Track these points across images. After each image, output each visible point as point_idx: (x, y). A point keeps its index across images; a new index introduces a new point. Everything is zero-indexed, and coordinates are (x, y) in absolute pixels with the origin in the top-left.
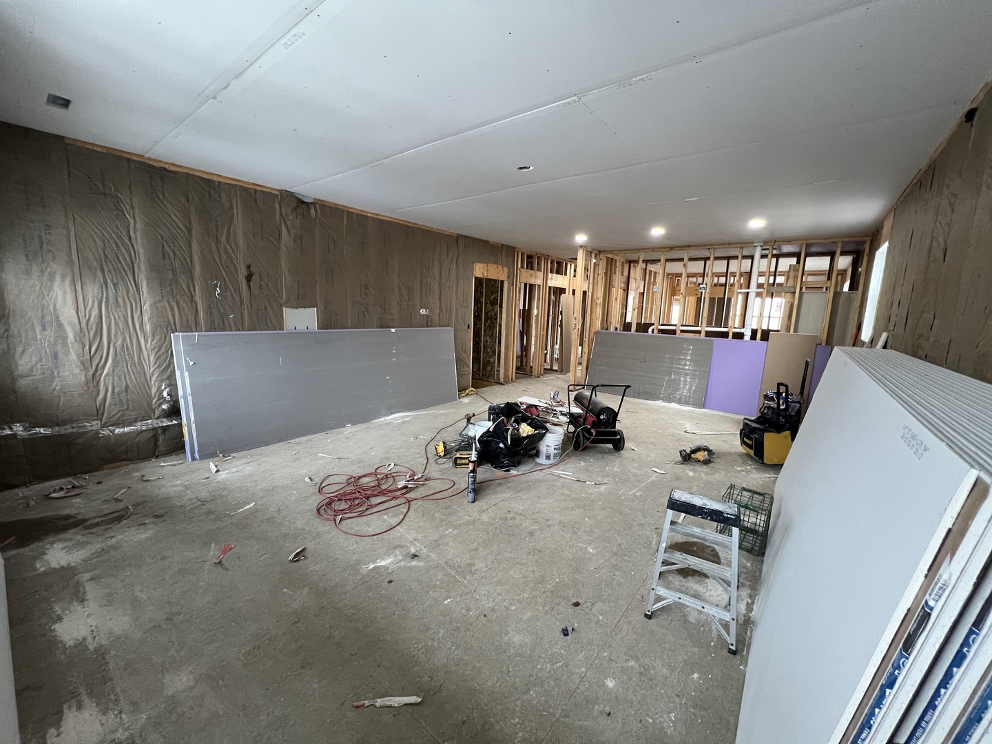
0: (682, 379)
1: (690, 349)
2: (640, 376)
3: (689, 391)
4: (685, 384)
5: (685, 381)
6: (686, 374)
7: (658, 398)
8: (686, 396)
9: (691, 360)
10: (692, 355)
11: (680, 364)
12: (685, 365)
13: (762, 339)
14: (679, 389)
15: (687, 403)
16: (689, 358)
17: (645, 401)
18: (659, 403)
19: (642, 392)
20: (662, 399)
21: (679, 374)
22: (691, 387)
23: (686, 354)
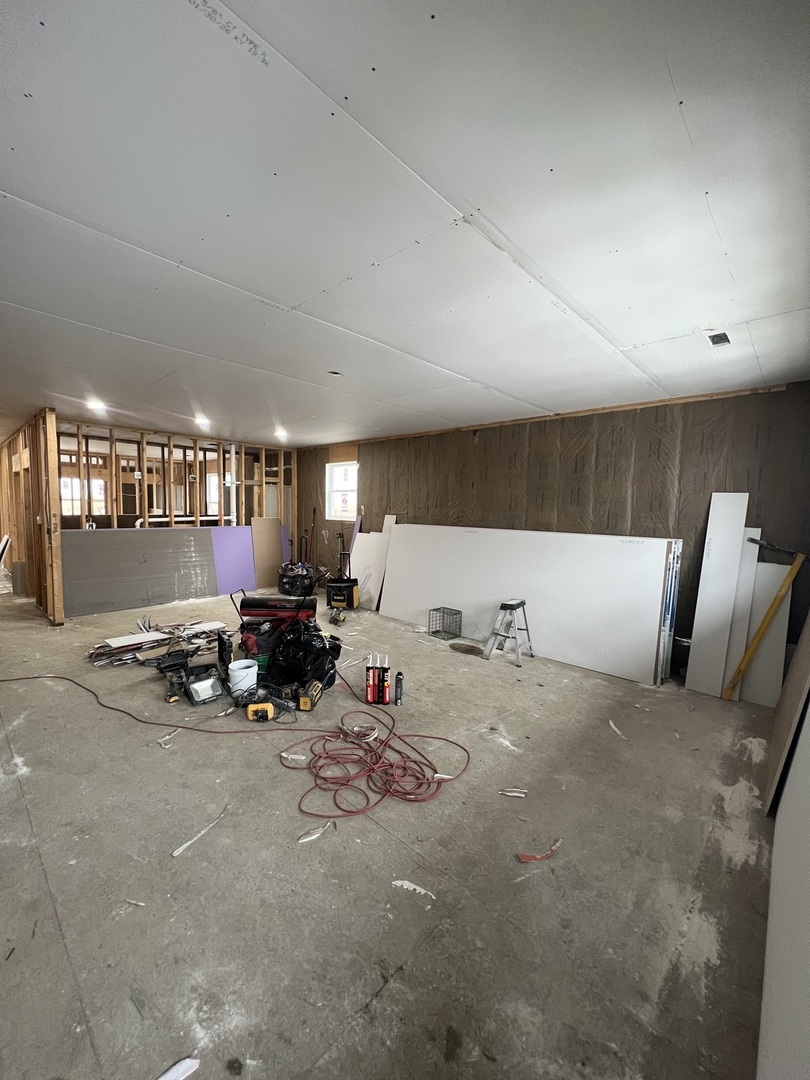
0: (193, 572)
1: (191, 541)
2: (144, 580)
3: (202, 583)
4: (197, 577)
5: (196, 573)
6: (195, 566)
7: (174, 600)
8: (200, 589)
9: (195, 552)
10: (195, 546)
11: (185, 557)
12: (191, 557)
13: (246, 525)
14: (192, 583)
15: (204, 595)
16: (193, 549)
17: (159, 607)
18: (176, 603)
19: (153, 597)
20: (178, 598)
21: (188, 568)
22: (202, 579)
23: (189, 547)
